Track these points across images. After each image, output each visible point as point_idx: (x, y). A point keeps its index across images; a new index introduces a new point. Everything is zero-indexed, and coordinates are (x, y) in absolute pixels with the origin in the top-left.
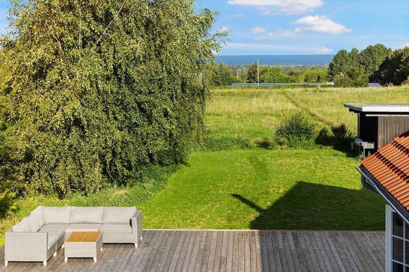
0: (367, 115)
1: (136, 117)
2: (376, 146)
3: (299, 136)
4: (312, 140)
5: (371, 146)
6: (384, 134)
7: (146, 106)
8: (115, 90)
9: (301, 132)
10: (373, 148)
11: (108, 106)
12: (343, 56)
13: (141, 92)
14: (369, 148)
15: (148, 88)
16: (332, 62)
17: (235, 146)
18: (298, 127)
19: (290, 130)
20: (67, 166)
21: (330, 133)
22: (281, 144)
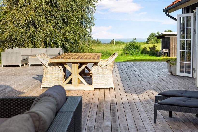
0: (165, 36)
1: (60, 23)
2: (169, 50)
3: (134, 50)
4: (140, 52)
5: (167, 51)
6: (173, 45)
7: (65, 17)
8: (51, 10)
9: (135, 48)
10: (168, 51)
11: (48, 18)
12: (153, 35)
13: (63, 11)
14: (166, 51)
15: (66, 9)
16: (148, 38)
17: (105, 55)
18: (134, 46)
19: (130, 48)
20: (29, 44)
21: (148, 50)
22: (126, 54)
